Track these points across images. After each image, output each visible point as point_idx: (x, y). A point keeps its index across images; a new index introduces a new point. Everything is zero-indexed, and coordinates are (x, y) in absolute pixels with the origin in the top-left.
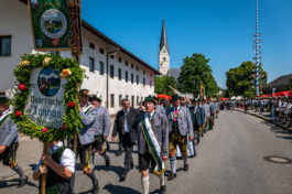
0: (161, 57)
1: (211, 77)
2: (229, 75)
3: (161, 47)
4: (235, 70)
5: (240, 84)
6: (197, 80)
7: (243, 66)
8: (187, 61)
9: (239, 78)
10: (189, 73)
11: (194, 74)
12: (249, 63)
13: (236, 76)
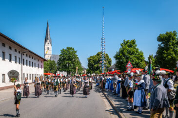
0: (46, 47)
2: (89, 60)
3: (46, 40)
4: (93, 57)
5: (96, 66)
6: (69, 64)
7: (98, 55)
8: (63, 51)
10: (64, 59)
11: (67, 60)
13: (94, 61)
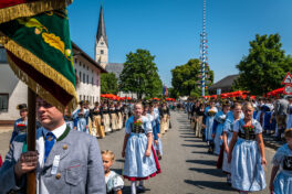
0: (98, 50)
1: (156, 76)
2: (175, 73)
3: (98, 37)
4: (181, 68)
5: (186, 83)
6: (141, 78)
7: (190, 64)
8: (130, 57)
9: (186, 77)
10: (132, 71)
11: (138, 72)
12: (196, 61)
13: (182, 74)
